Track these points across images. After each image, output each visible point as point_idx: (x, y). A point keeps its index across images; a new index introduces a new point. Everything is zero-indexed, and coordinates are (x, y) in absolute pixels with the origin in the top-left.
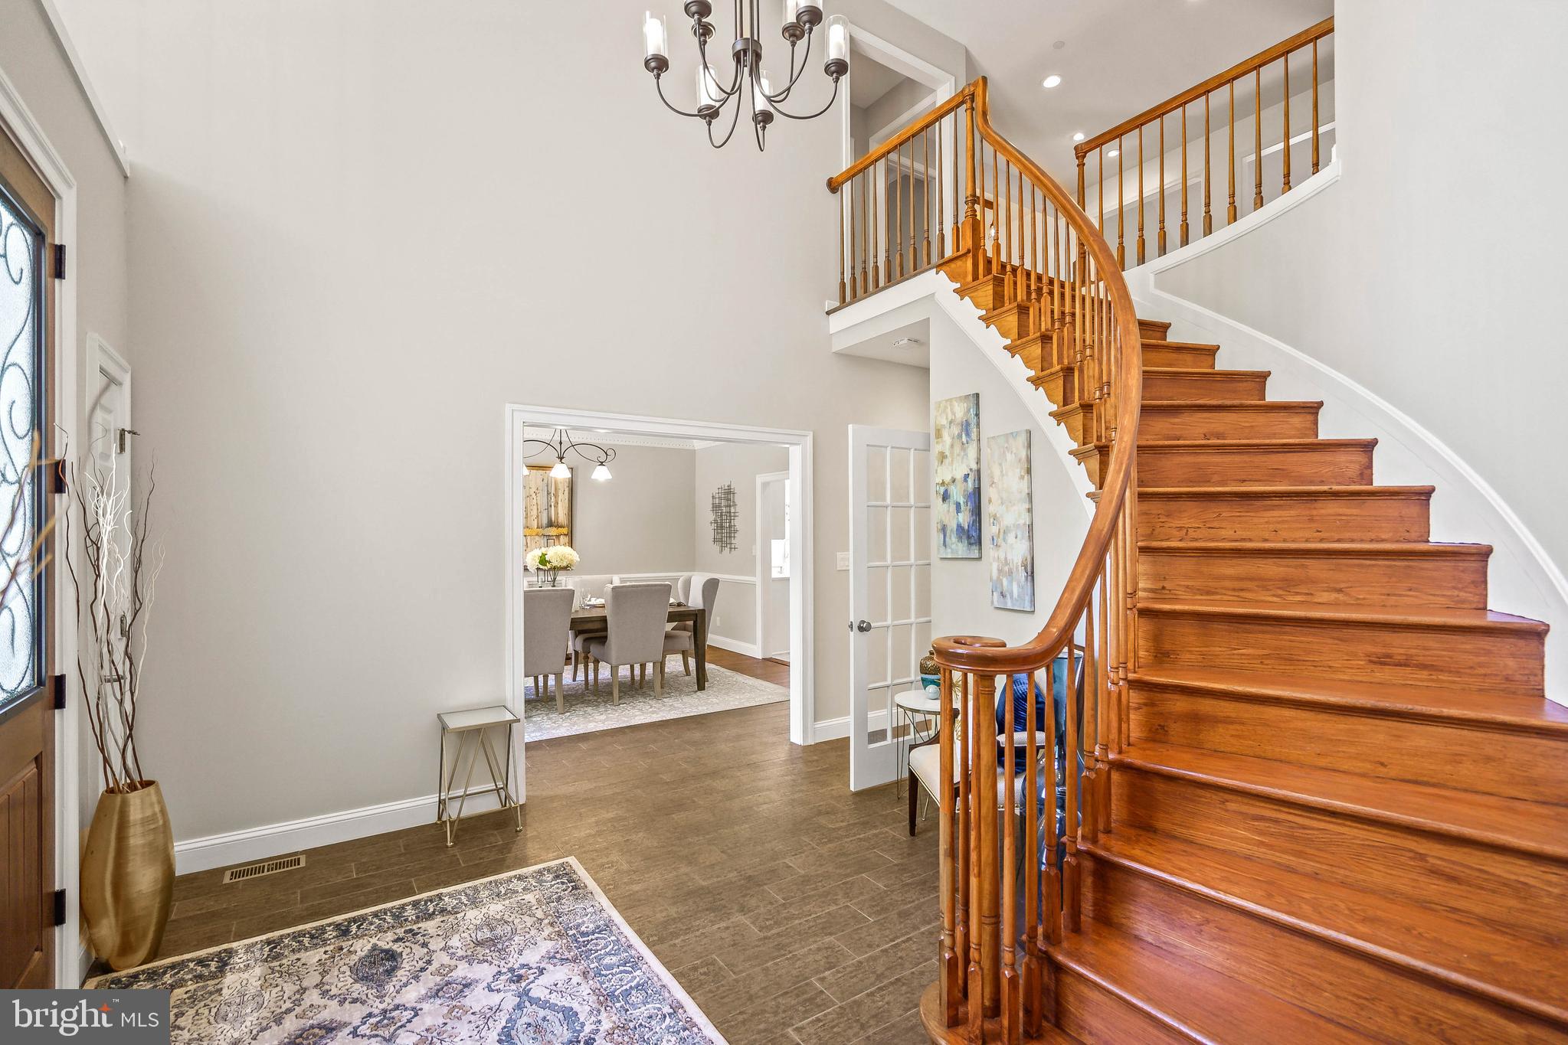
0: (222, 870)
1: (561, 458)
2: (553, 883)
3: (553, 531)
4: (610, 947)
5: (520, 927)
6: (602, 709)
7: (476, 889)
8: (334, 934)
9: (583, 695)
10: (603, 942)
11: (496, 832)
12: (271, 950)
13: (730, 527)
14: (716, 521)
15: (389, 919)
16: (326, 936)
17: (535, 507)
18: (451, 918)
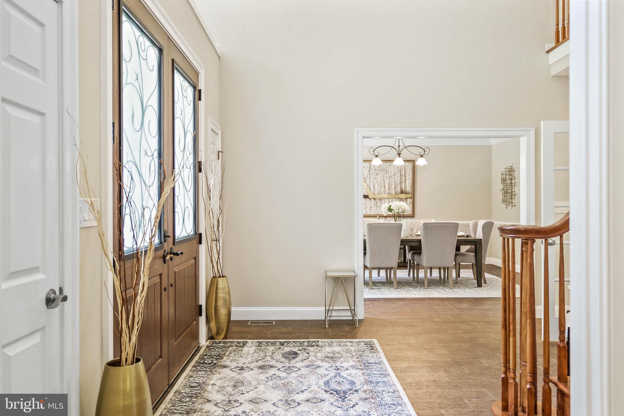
0: (249, 321)
1: (399, 154)
2: (364, 346)
3: (403, 196)
4: (378, 369)
5: (345, 356)
6: (418, 289)
7: (332, 342)
8: (279, 344)
9: (411, 282)
10: (375, 367)
11: (347, 327)
12: (259, 344)
13: (512, 192)
14: (503, 189)
15: (298, 344)
16: (276, 344)
17: (394, 183)
18: (320, 348)
